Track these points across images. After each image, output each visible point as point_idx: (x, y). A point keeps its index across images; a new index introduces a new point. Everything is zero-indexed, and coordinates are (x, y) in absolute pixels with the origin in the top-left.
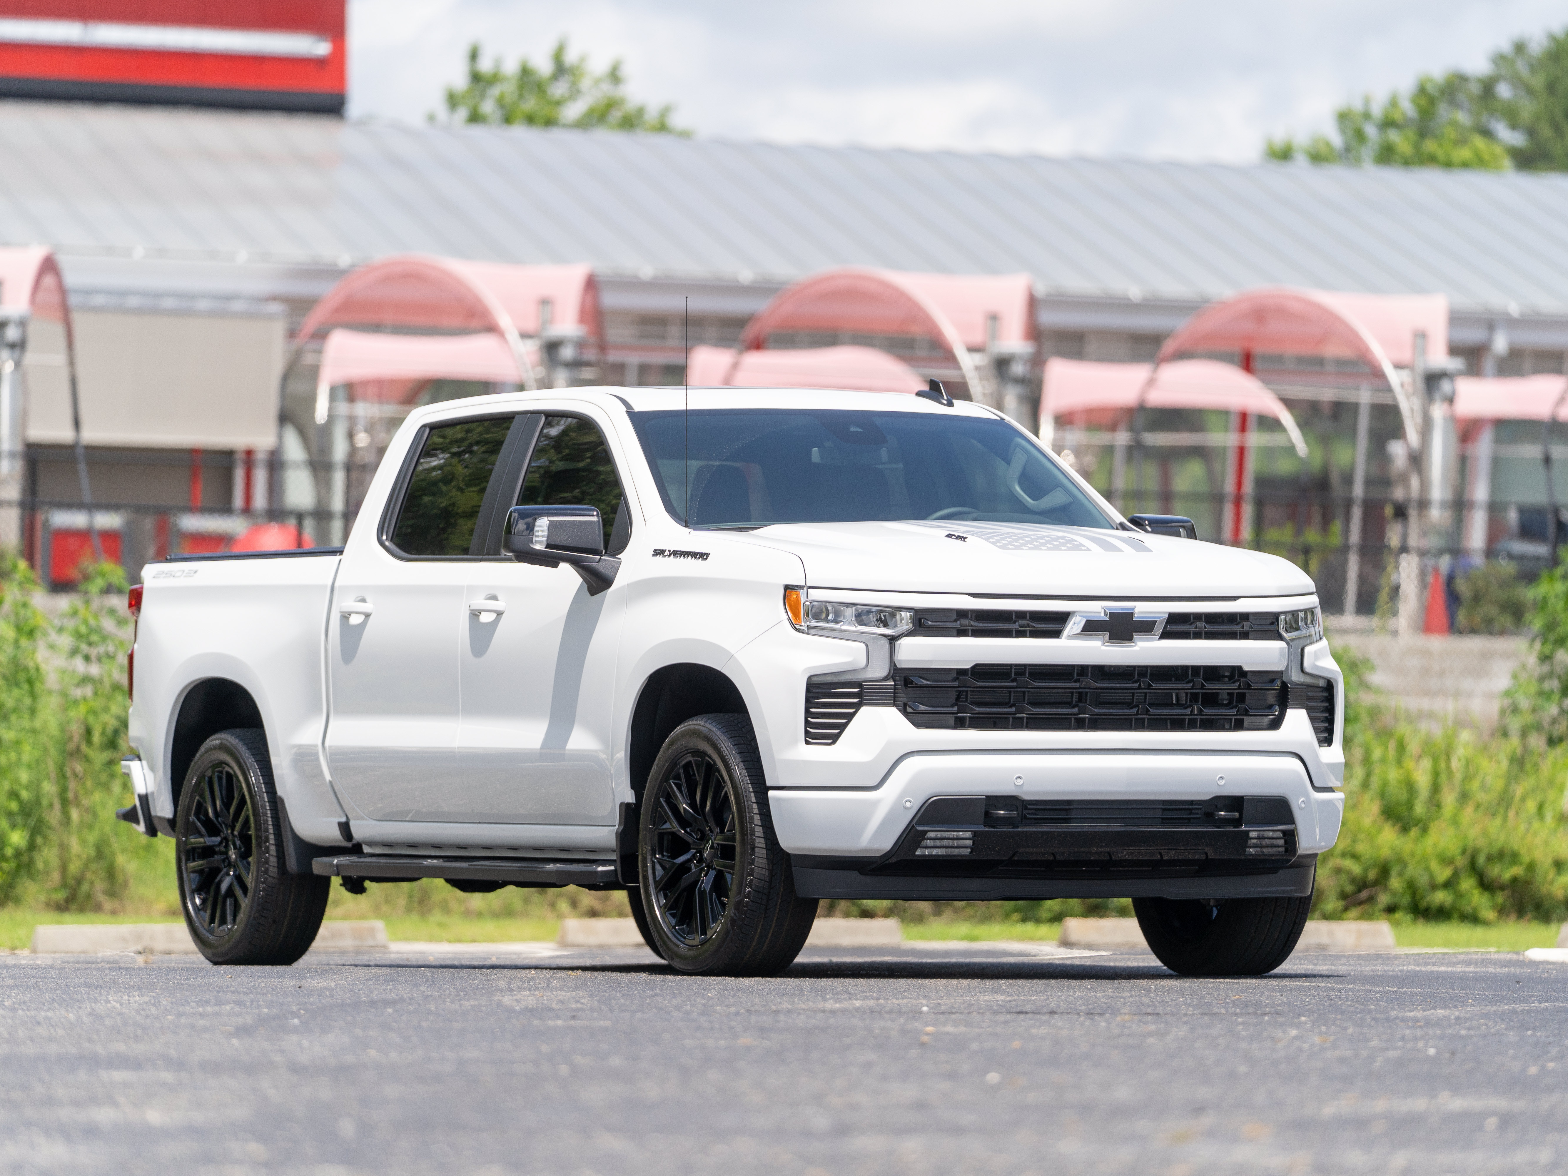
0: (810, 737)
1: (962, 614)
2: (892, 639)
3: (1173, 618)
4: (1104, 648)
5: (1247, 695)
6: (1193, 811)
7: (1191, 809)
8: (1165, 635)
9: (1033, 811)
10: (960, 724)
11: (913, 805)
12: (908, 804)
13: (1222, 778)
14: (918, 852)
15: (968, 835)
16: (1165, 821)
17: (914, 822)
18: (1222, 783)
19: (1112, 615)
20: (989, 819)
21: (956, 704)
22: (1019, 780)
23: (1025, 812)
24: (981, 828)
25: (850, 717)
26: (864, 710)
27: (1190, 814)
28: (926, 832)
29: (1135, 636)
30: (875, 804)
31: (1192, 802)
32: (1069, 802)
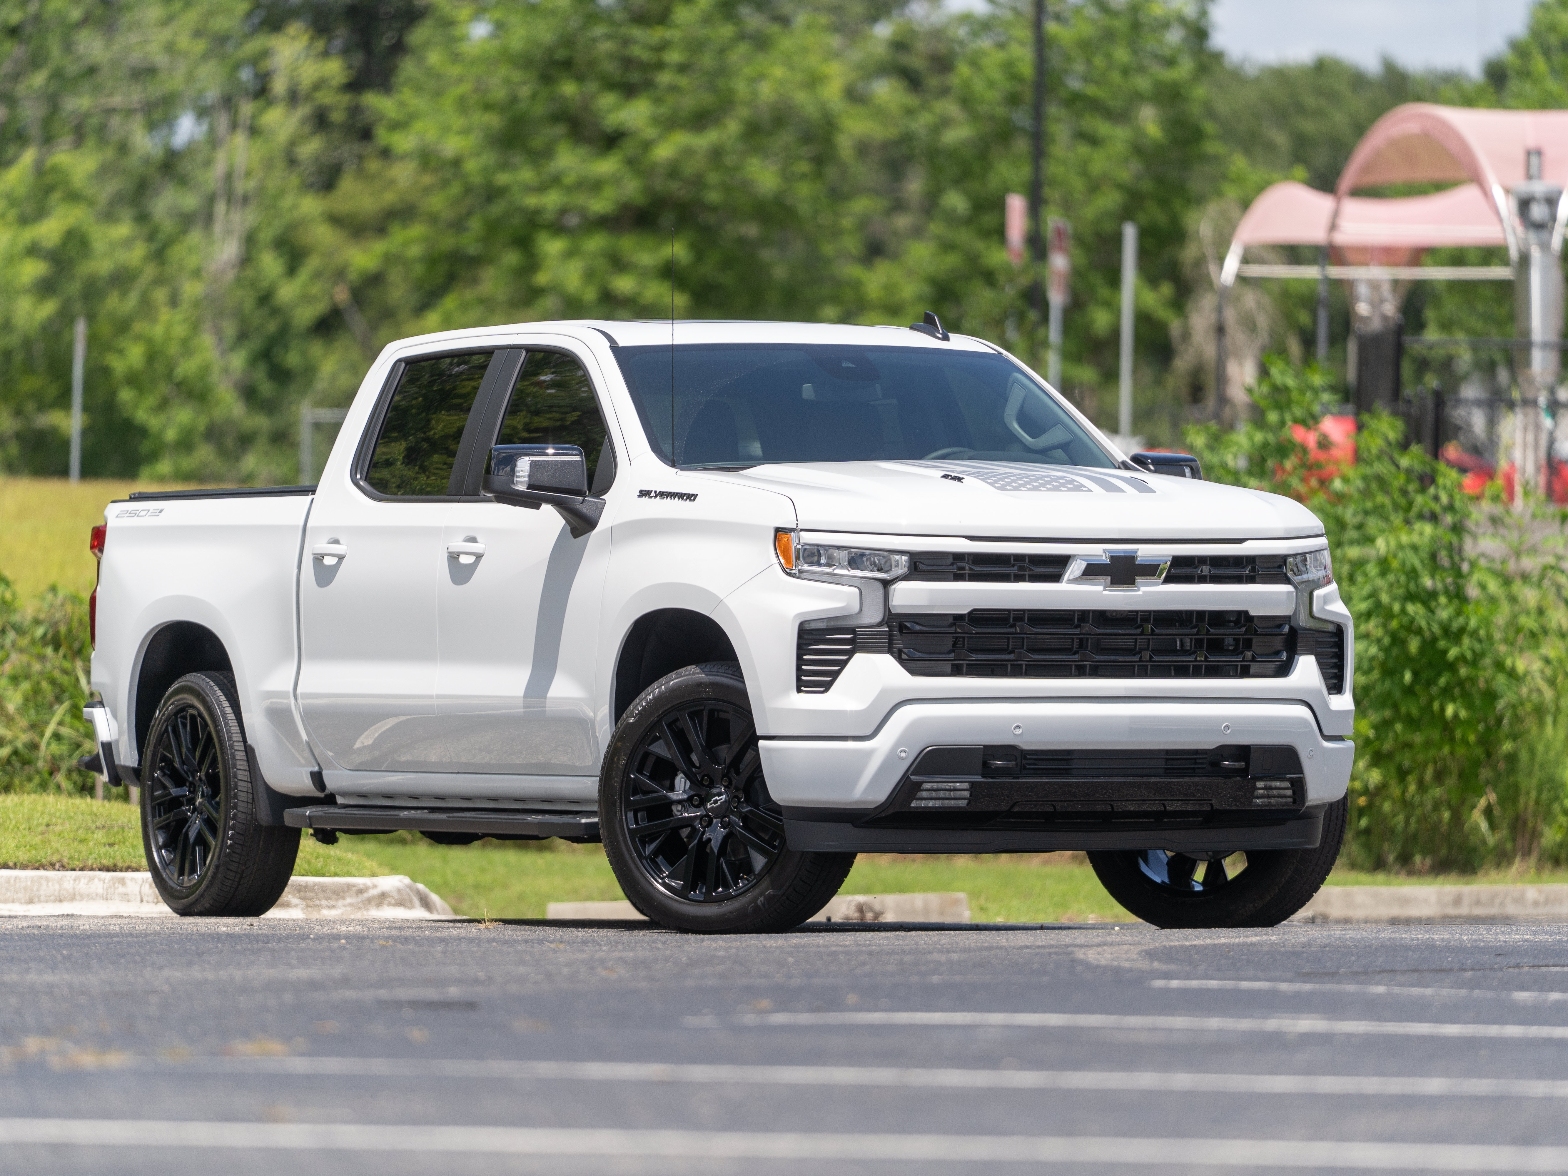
0: (800, 686)
1: (958, 557)
2: (886, 584)
3: (1177, 561)
4: (1105, 592)
5: (1254, 642)
6: (1198, 761)
7: (1195, 759)
8: (1169, 580)
9: (1033, 762)
10: (957, 671)
11: (909, 755)
12: (903, 755)
13: (1228, 727)
14: (914, 804)
15: (966, 786)
16: (1167, 772)
17: (909, 773)
18: (1228, 732)
19: (1113, 558)
20: (986, 770)
21: (953, 651)
22: (1017, 730)
23: (1024, 762)
24: (979, 779)
25: (844, 664)
26: (857, 656)
27: (1196, 763)
28: (922, 783)
29: (1138, 579)
30: (870, 753)
31: (1196, 752)
32: (1069, 752)
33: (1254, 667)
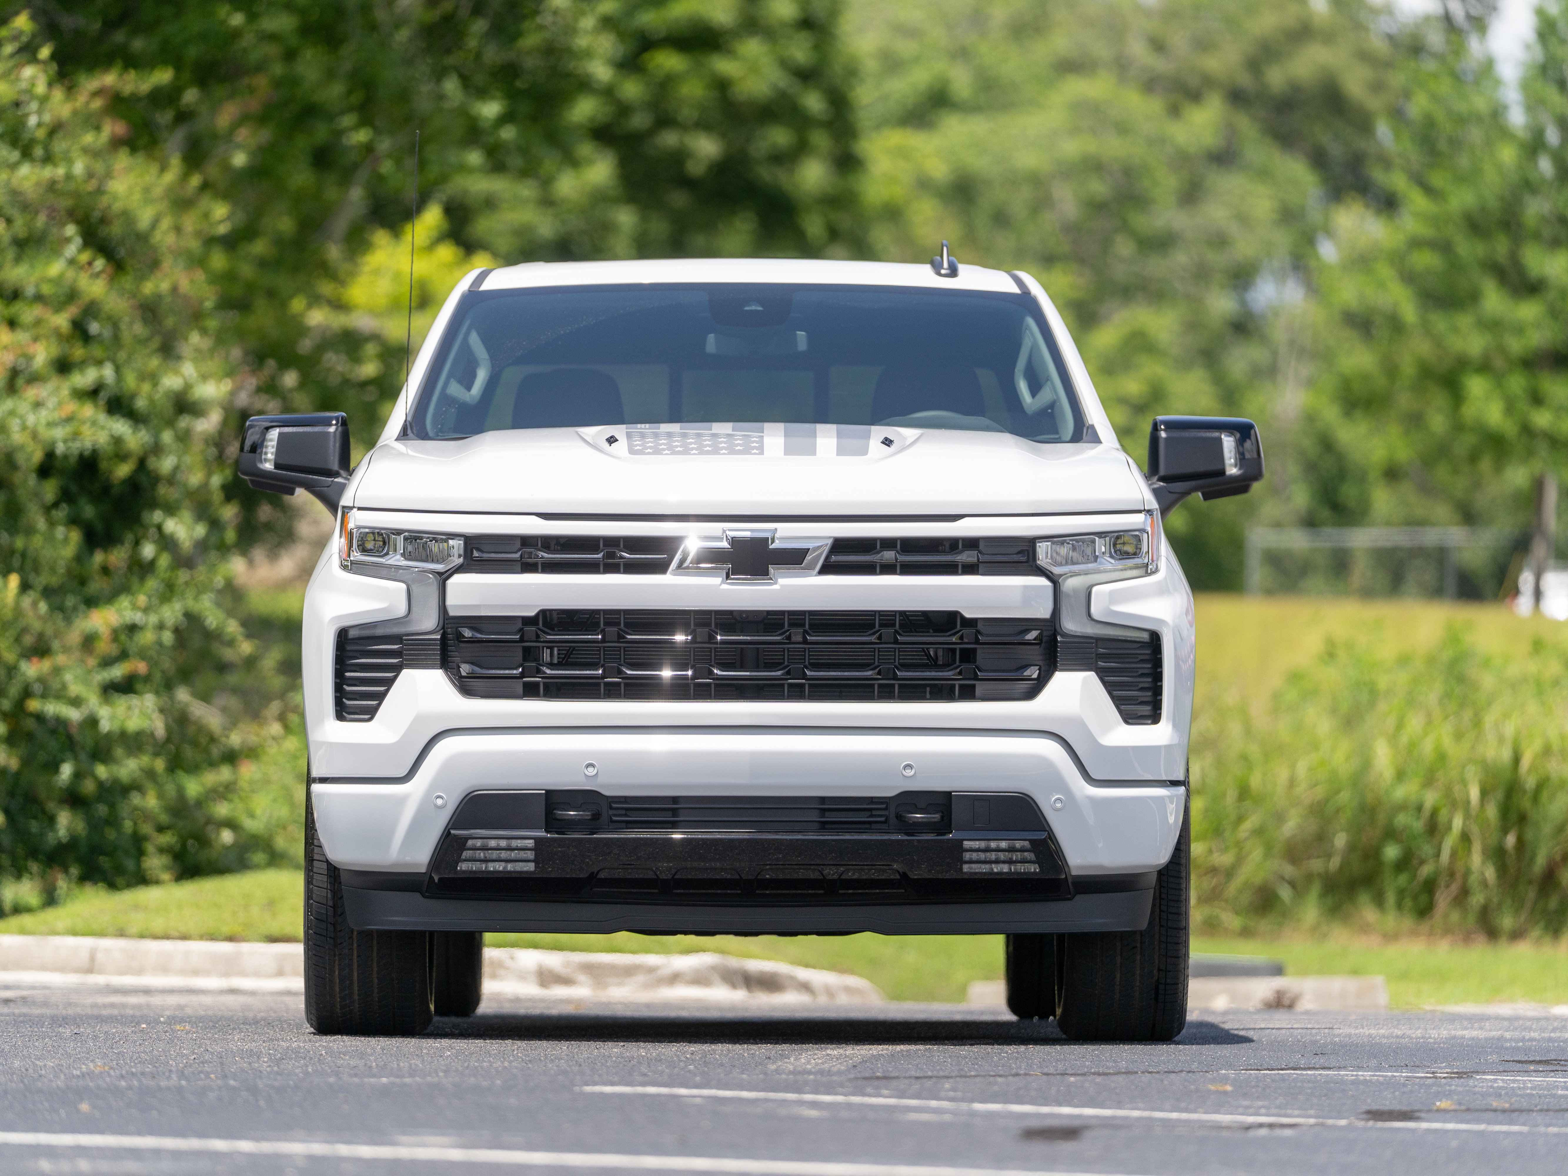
0: (342, 712)
1: (526, 541)
2: (443, 578)
3: (840, 545)
4: (725, 586)
5: (979, 652)
6: (874, 813)
7: (871, 810)
8: (828, 569)
9: (623, 812)
10: (530, 692)
11: (449, 802)
12: (439, 802)
13: (909, 766)
14: (463, 866)
15: (530, 843)
16: (824, 826)
17: (449, 826)
18: (909, 773)
19: (734, 541)
20: (551, 822)
21: (521, 665)
22: (590, 769)
23: (611, 812)
24: (541, 834)
25: (389, 683)
26: (406, 673)
27: (872, 816)
28: (467, 839)
29: (771, 569)
30: (402, 800)
31: (871, 800)
32: (675, 799)
33: (980, 688)
